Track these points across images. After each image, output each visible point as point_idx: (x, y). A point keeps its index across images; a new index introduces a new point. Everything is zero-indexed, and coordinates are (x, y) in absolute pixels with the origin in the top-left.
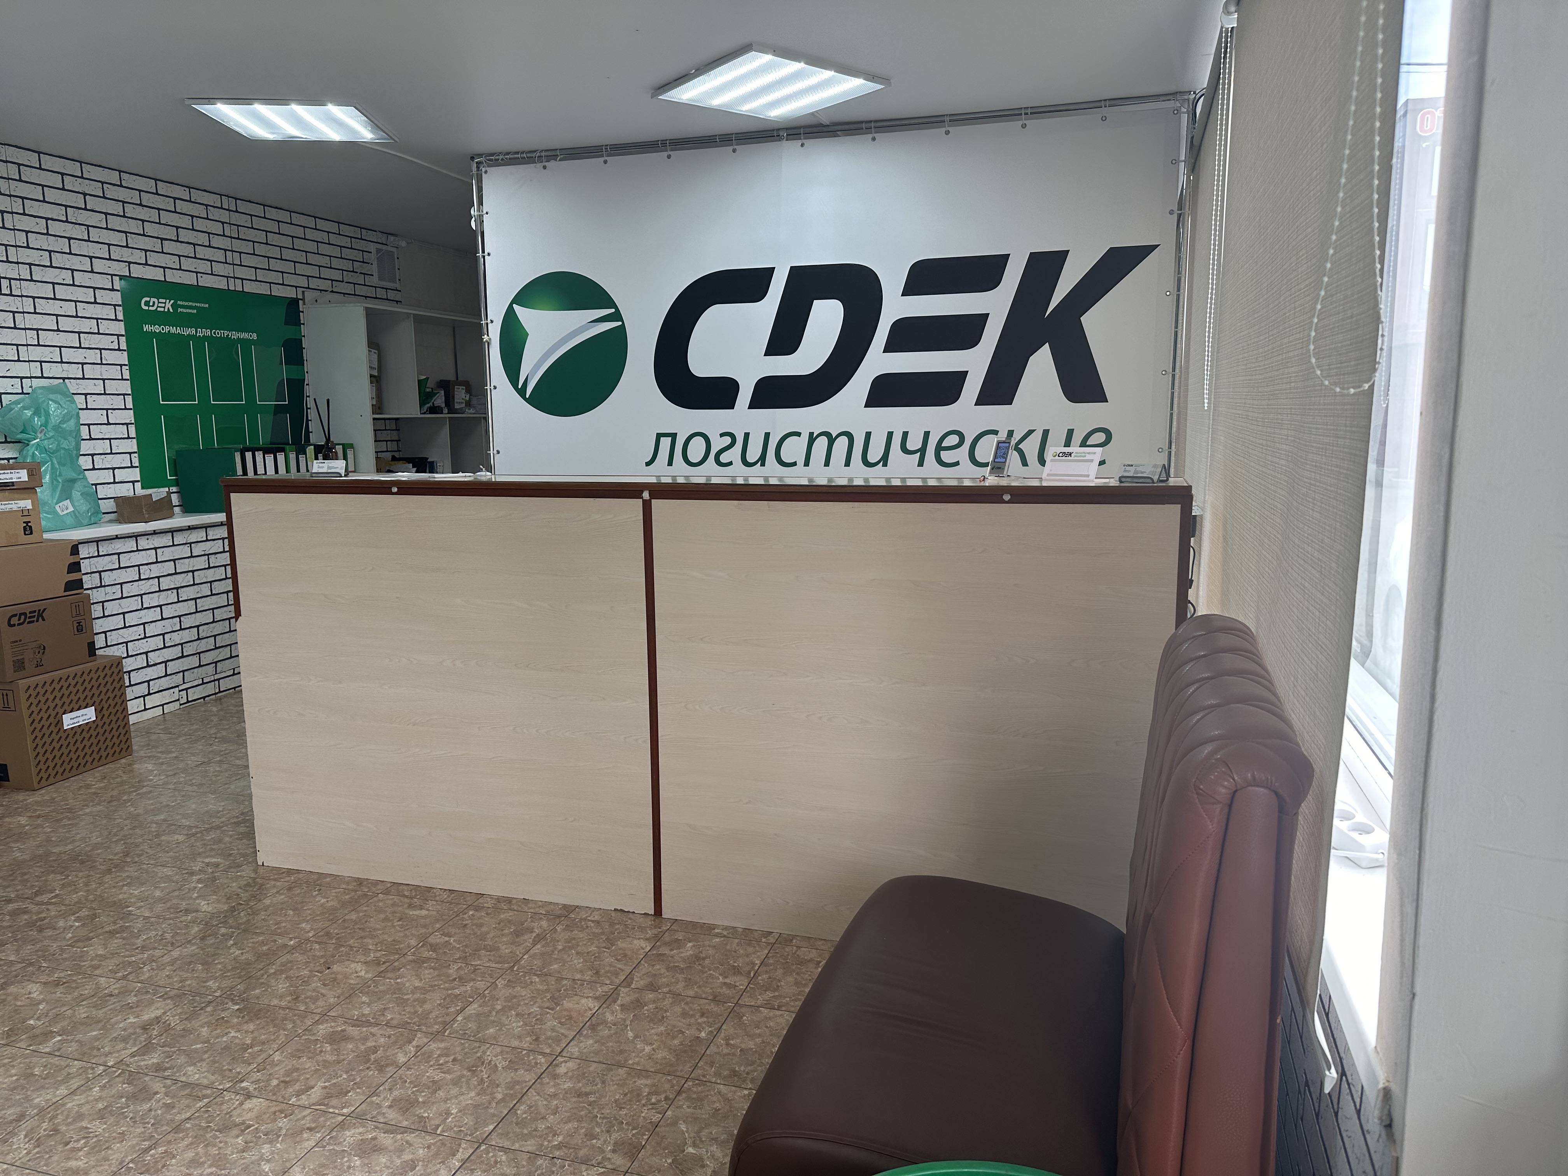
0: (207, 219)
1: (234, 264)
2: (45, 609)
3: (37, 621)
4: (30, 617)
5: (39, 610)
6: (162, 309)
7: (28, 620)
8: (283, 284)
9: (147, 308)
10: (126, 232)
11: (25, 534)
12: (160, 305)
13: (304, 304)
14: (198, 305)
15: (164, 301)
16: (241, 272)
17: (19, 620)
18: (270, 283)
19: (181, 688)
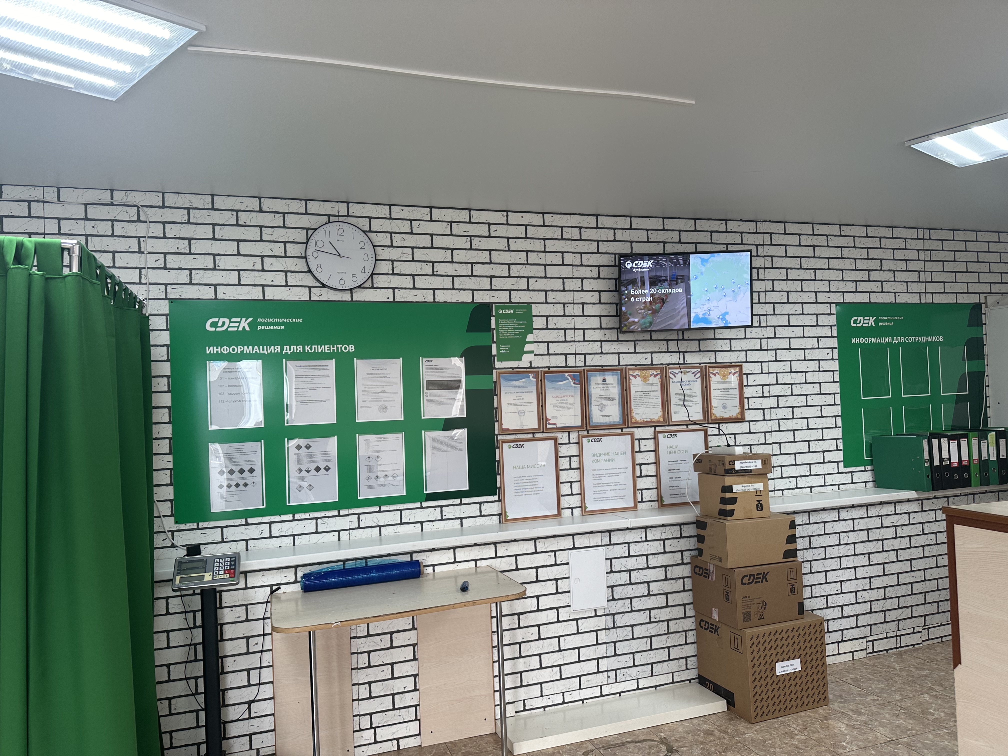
0: (906, 249)
1: (926, 282)
2: (768, 573)
3: (762, 582)
4: (757, 578)
5: (764, 573)
6: (866, 325)
7: (755, 580)
8: (968, 293)
9: (854, 325)
10: (842, 270)
11: (758, 510)
12: (865, 322)
13: (986, 307)
14: (895, 318)
15: (868, 318)
16: (931, 288)
17: (749, 580)
18: (956, 293)
19: (868, 639)
